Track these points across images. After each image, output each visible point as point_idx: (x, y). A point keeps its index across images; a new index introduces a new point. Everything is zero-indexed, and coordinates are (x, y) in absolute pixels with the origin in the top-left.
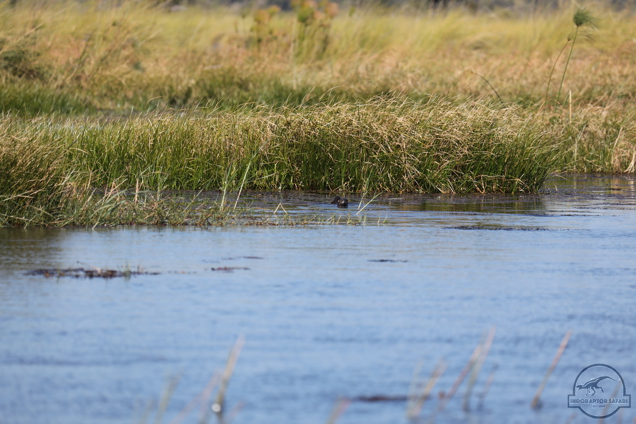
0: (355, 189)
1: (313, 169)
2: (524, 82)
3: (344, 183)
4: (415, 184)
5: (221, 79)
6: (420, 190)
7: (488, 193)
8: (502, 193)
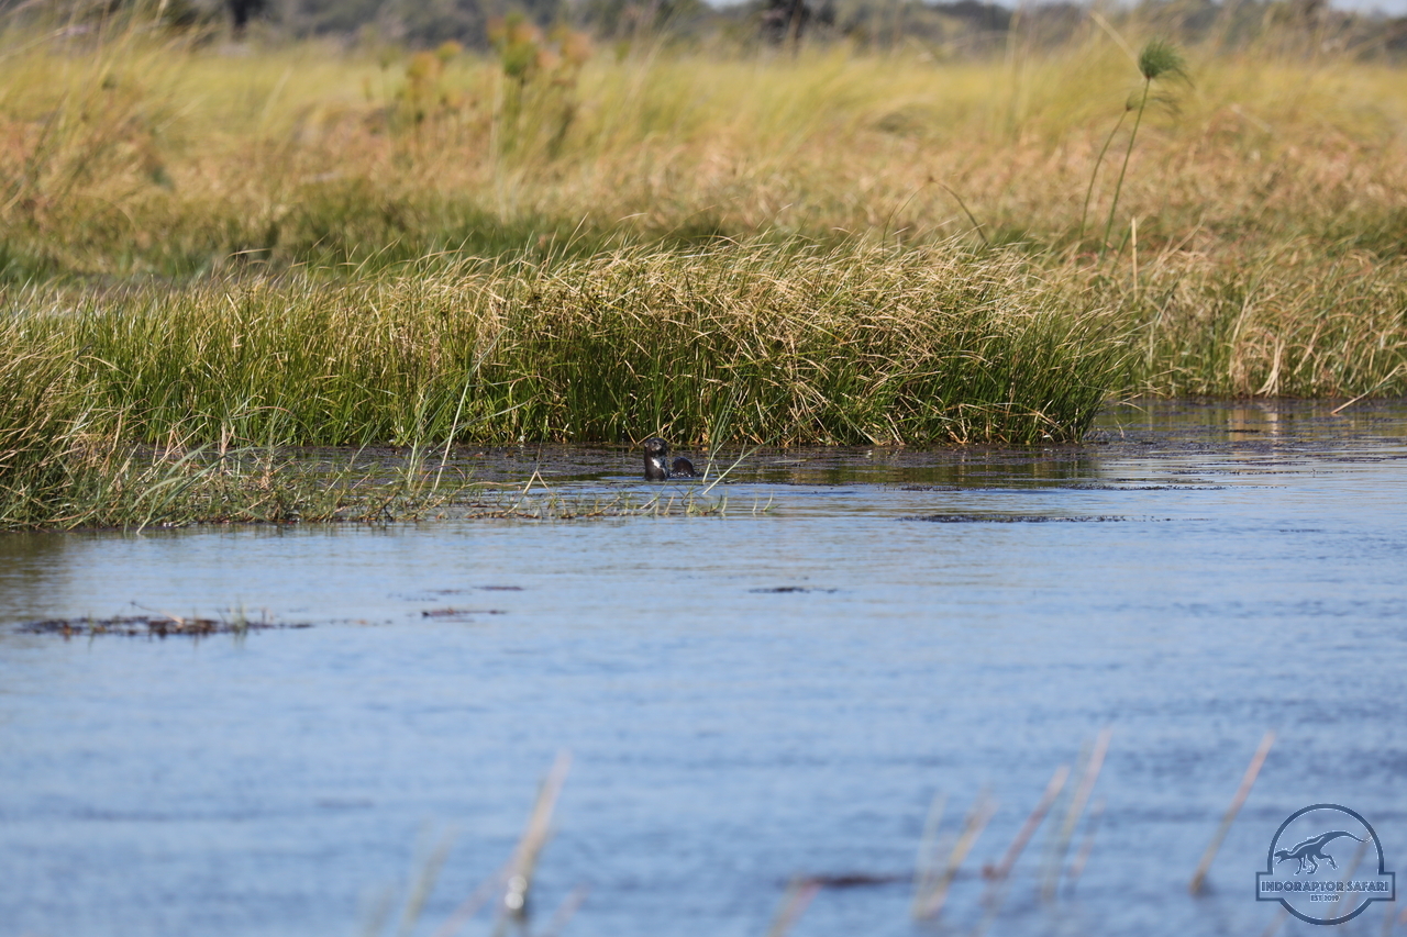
0: (685, 438)
1: (592, 397)
3: (661, 427)
4: (817, 426)
6: (828, 439)
7: (973, 444)
8: (1004, 442)
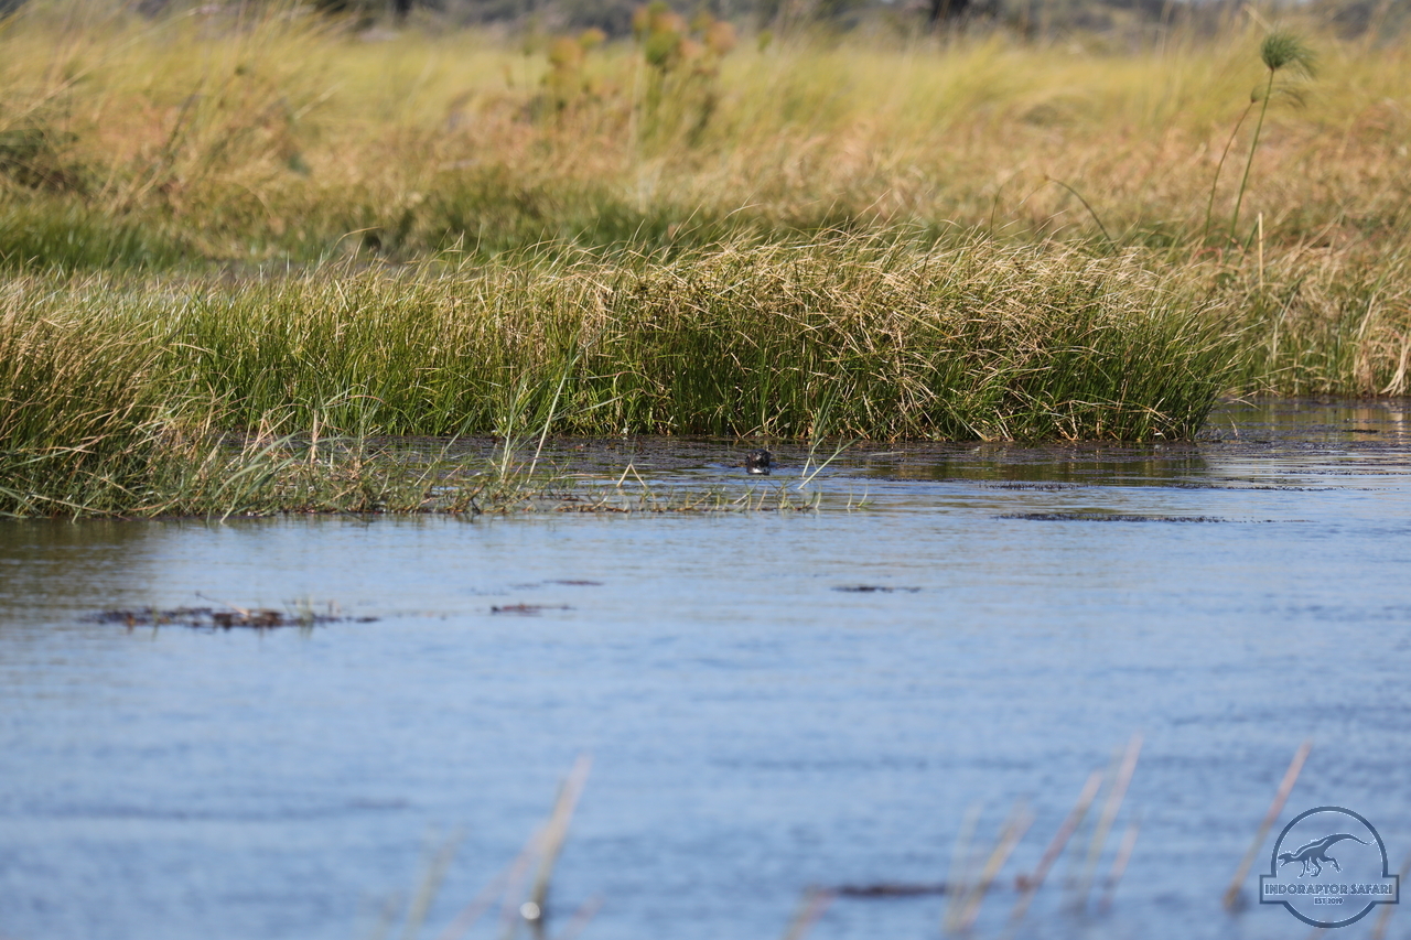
0: (790, 432)
1: (697, 390)
2: (1149, 196)
3: (766, 420)
4: (925, 420)
5: (476, 192)
6: (935, 434)
7: (1083, 441)
8: (1115, 440)
